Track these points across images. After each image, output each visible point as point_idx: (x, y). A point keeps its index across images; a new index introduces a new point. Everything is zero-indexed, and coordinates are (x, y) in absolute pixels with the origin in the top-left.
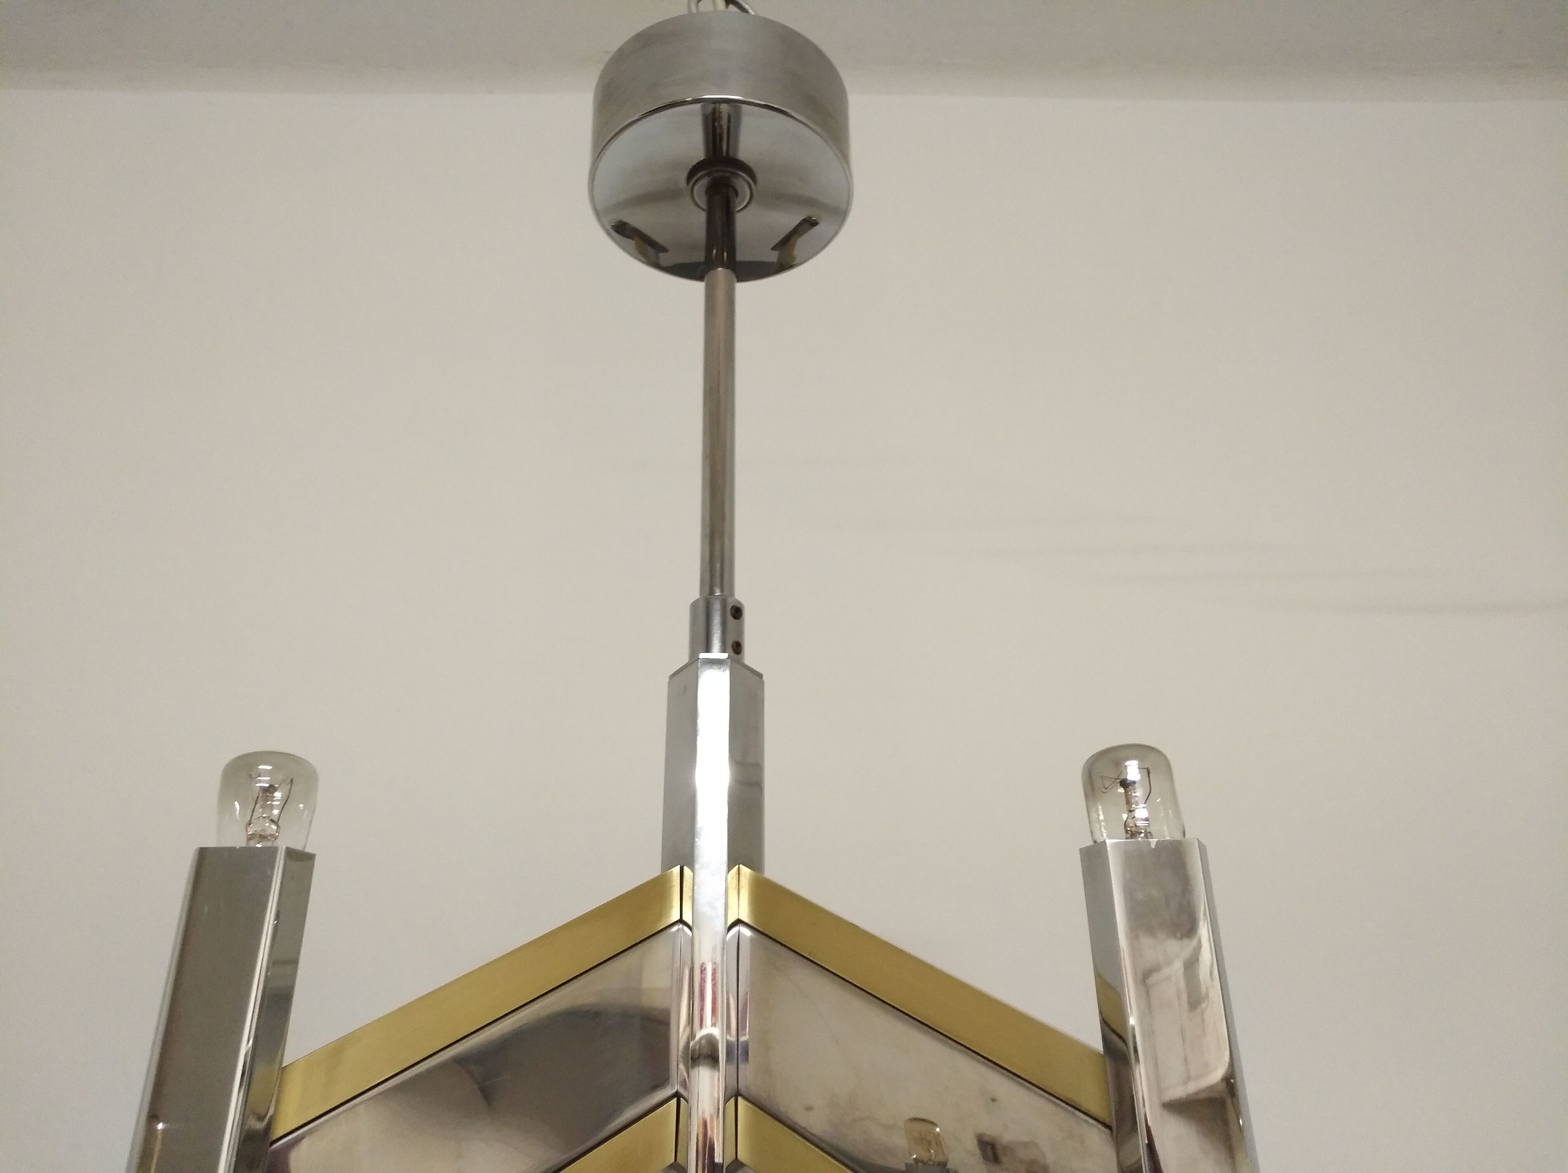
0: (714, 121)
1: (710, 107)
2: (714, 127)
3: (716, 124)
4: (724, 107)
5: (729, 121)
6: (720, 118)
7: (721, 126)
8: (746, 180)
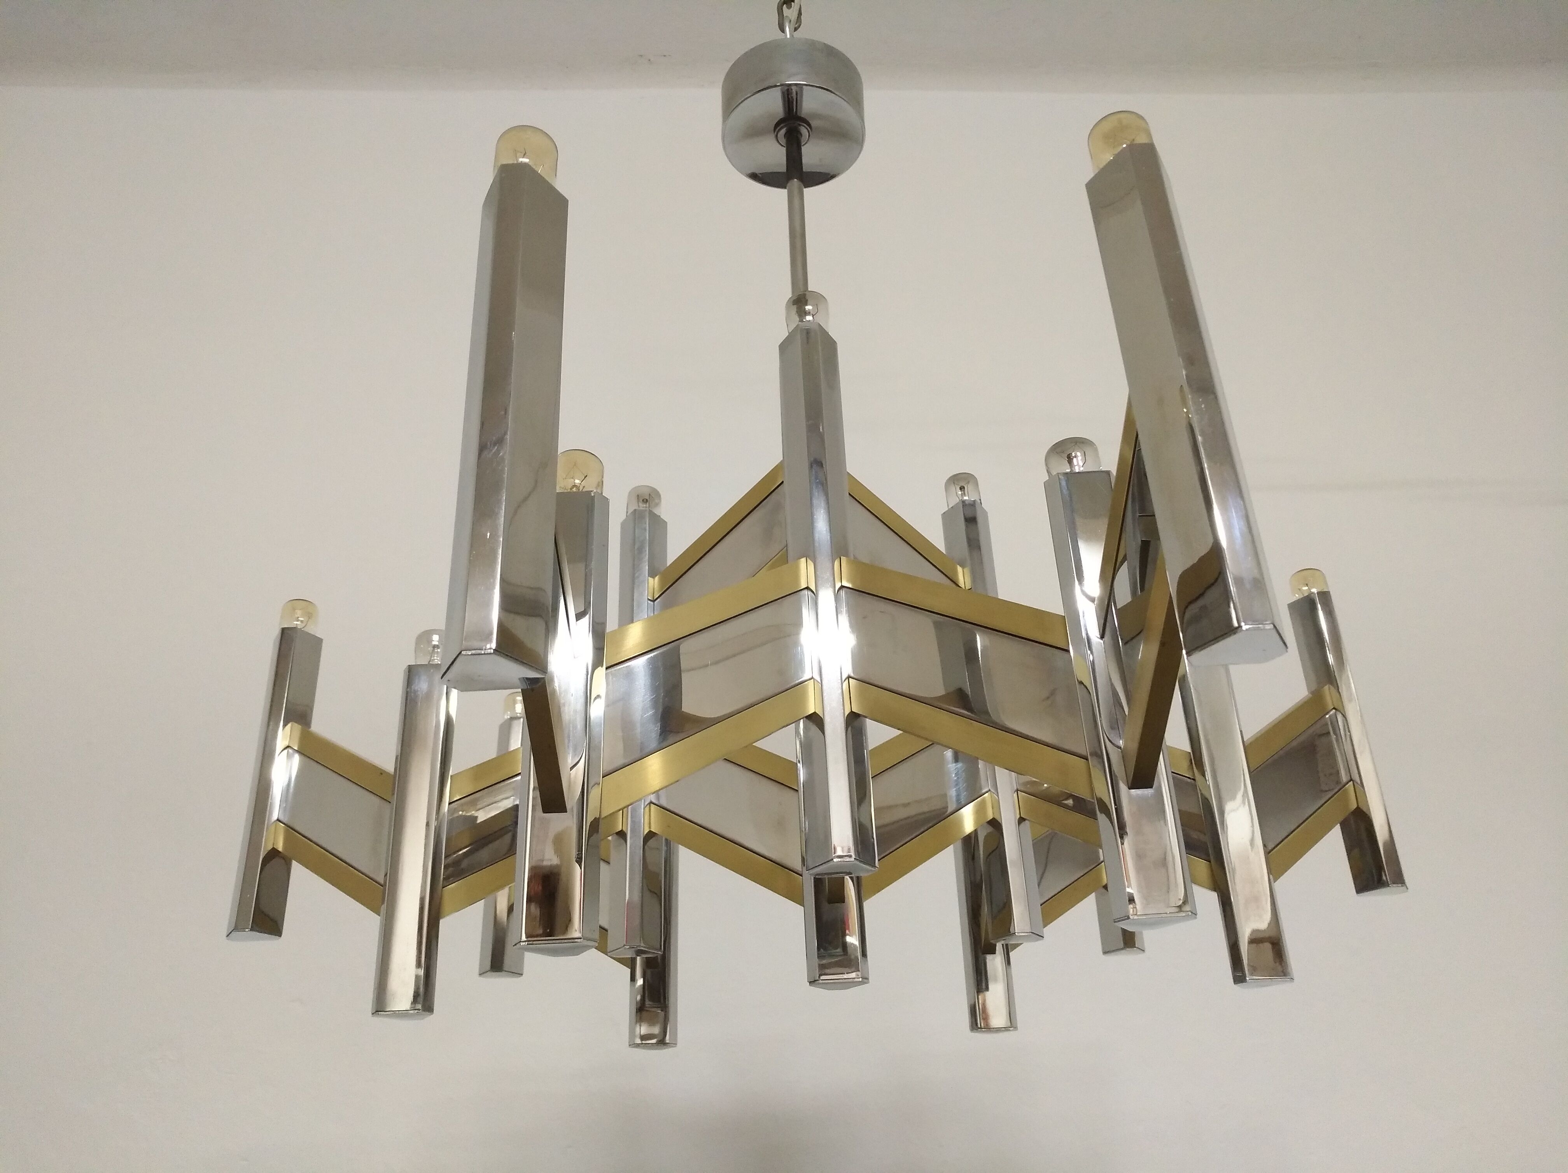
0: (788, 95)
1: (786, 88)
2: (788, 98)
3: (789, 97)
4: (794, 88)
5: (797, 94)
6: (791, 93)
7: (792, 97)
8: (805, 127)
